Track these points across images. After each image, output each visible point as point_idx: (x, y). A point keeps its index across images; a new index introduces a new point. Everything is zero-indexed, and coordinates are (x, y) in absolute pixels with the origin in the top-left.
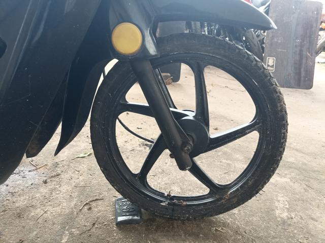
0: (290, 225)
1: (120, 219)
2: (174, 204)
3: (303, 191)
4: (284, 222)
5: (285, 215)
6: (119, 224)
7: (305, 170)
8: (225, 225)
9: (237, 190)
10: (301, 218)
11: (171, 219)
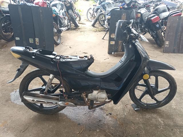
0: (176, 110)
1: (135, 109)
2: (148, 105)
3: (180, 100)
4: (175, 109)
5: (175, 107)
6: (135, 110)
7: (180, 93)
8: (160, 110)
9: (164, 102)
10: (179, 108)
11: (147, 109)
